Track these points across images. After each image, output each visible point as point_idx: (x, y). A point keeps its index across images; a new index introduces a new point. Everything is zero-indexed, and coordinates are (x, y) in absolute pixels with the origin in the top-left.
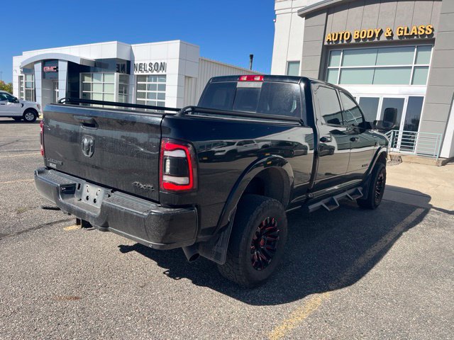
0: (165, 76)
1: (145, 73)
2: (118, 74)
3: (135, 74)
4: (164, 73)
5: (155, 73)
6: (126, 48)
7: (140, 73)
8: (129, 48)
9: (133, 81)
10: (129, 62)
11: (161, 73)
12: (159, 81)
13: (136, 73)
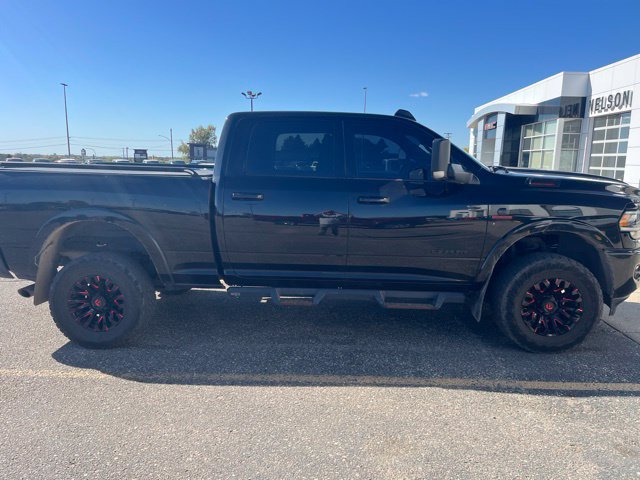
0: (629, 112)
1: (603, 113)
2: (563, 120)
3: (591, 116)
4: (629, 108)
5: (617, 110)
6: (580, 78)
7: (597, 114)
8: (586, 77)
9: (587, 127)
10: (584, 99)
11: (624, 109)
12: (623, 123)
13: (593, 114)
